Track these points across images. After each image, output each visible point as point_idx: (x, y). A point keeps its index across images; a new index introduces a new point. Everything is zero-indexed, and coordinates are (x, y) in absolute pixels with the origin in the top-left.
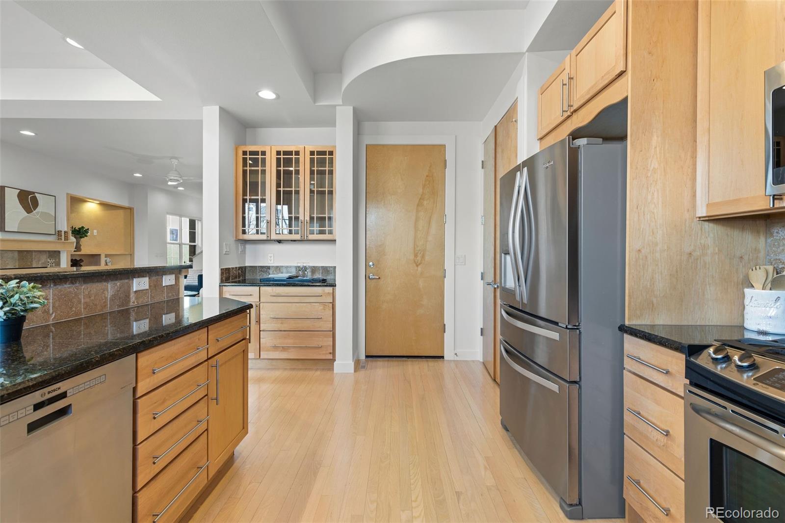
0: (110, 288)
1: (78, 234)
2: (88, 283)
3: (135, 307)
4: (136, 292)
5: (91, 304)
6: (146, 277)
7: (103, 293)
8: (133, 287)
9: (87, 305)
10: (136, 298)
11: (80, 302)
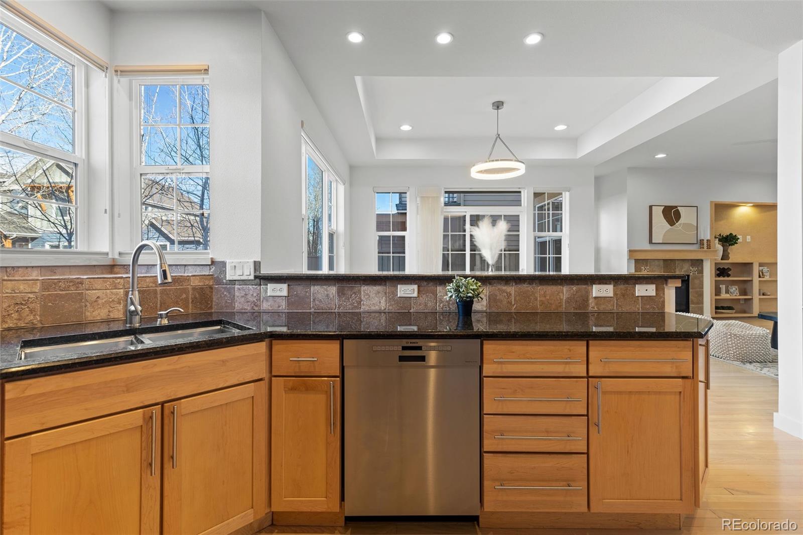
0: (565, 292)
1: (725, 242)
2: (543, 285)
3: (595, 312)
4: (596, 298)
5: (547, 303)
6: (610, 284)
7: (558, 294)
8: (592, 293)
9: (542, 303)
10: (597, 304)
11: (536, 300)
